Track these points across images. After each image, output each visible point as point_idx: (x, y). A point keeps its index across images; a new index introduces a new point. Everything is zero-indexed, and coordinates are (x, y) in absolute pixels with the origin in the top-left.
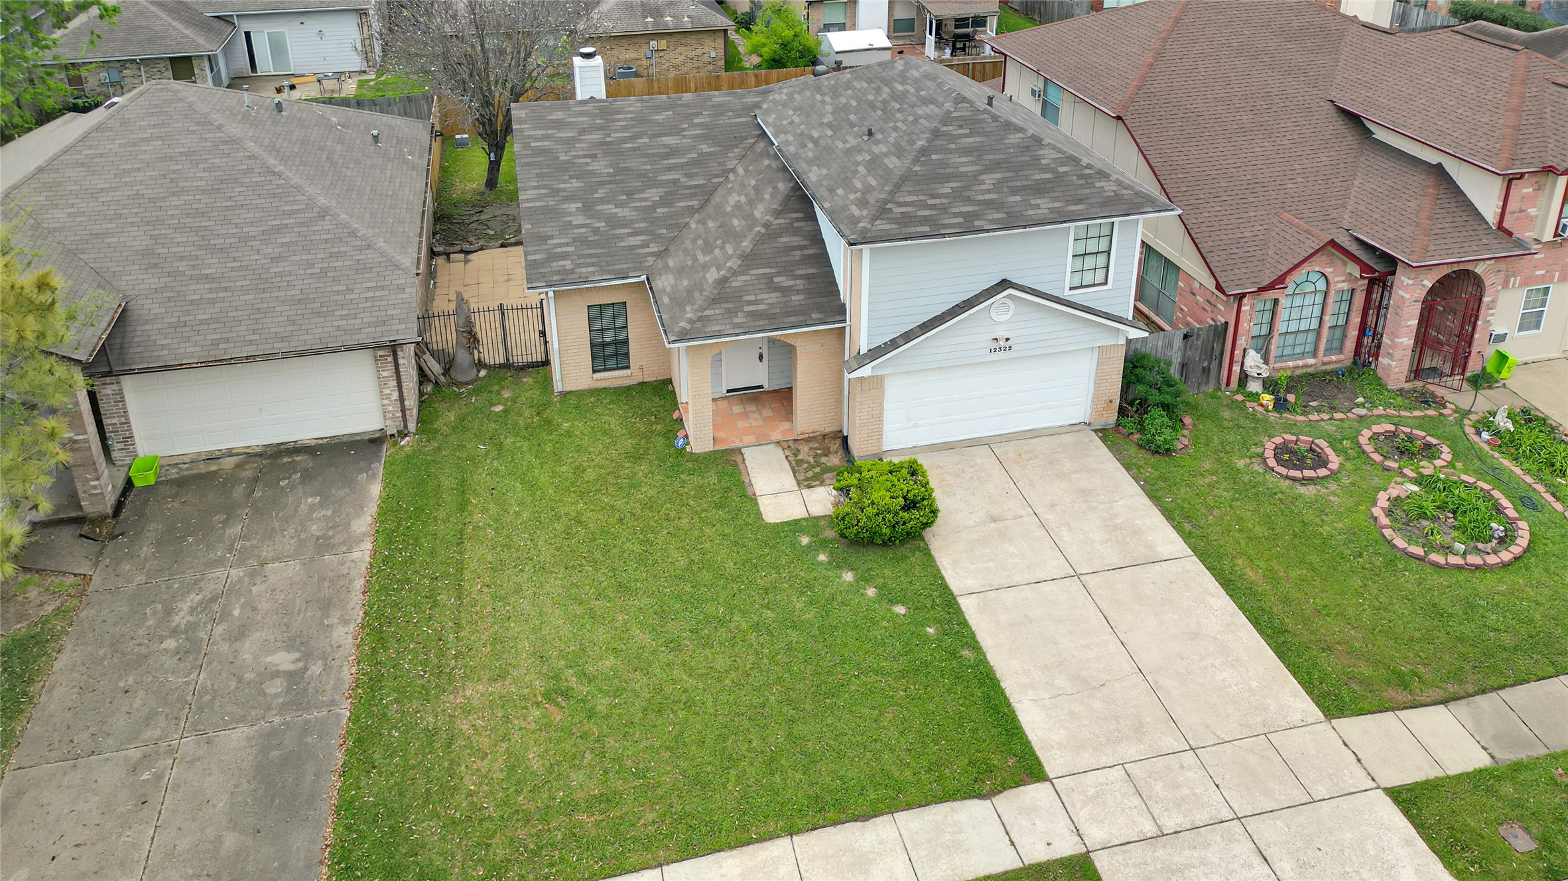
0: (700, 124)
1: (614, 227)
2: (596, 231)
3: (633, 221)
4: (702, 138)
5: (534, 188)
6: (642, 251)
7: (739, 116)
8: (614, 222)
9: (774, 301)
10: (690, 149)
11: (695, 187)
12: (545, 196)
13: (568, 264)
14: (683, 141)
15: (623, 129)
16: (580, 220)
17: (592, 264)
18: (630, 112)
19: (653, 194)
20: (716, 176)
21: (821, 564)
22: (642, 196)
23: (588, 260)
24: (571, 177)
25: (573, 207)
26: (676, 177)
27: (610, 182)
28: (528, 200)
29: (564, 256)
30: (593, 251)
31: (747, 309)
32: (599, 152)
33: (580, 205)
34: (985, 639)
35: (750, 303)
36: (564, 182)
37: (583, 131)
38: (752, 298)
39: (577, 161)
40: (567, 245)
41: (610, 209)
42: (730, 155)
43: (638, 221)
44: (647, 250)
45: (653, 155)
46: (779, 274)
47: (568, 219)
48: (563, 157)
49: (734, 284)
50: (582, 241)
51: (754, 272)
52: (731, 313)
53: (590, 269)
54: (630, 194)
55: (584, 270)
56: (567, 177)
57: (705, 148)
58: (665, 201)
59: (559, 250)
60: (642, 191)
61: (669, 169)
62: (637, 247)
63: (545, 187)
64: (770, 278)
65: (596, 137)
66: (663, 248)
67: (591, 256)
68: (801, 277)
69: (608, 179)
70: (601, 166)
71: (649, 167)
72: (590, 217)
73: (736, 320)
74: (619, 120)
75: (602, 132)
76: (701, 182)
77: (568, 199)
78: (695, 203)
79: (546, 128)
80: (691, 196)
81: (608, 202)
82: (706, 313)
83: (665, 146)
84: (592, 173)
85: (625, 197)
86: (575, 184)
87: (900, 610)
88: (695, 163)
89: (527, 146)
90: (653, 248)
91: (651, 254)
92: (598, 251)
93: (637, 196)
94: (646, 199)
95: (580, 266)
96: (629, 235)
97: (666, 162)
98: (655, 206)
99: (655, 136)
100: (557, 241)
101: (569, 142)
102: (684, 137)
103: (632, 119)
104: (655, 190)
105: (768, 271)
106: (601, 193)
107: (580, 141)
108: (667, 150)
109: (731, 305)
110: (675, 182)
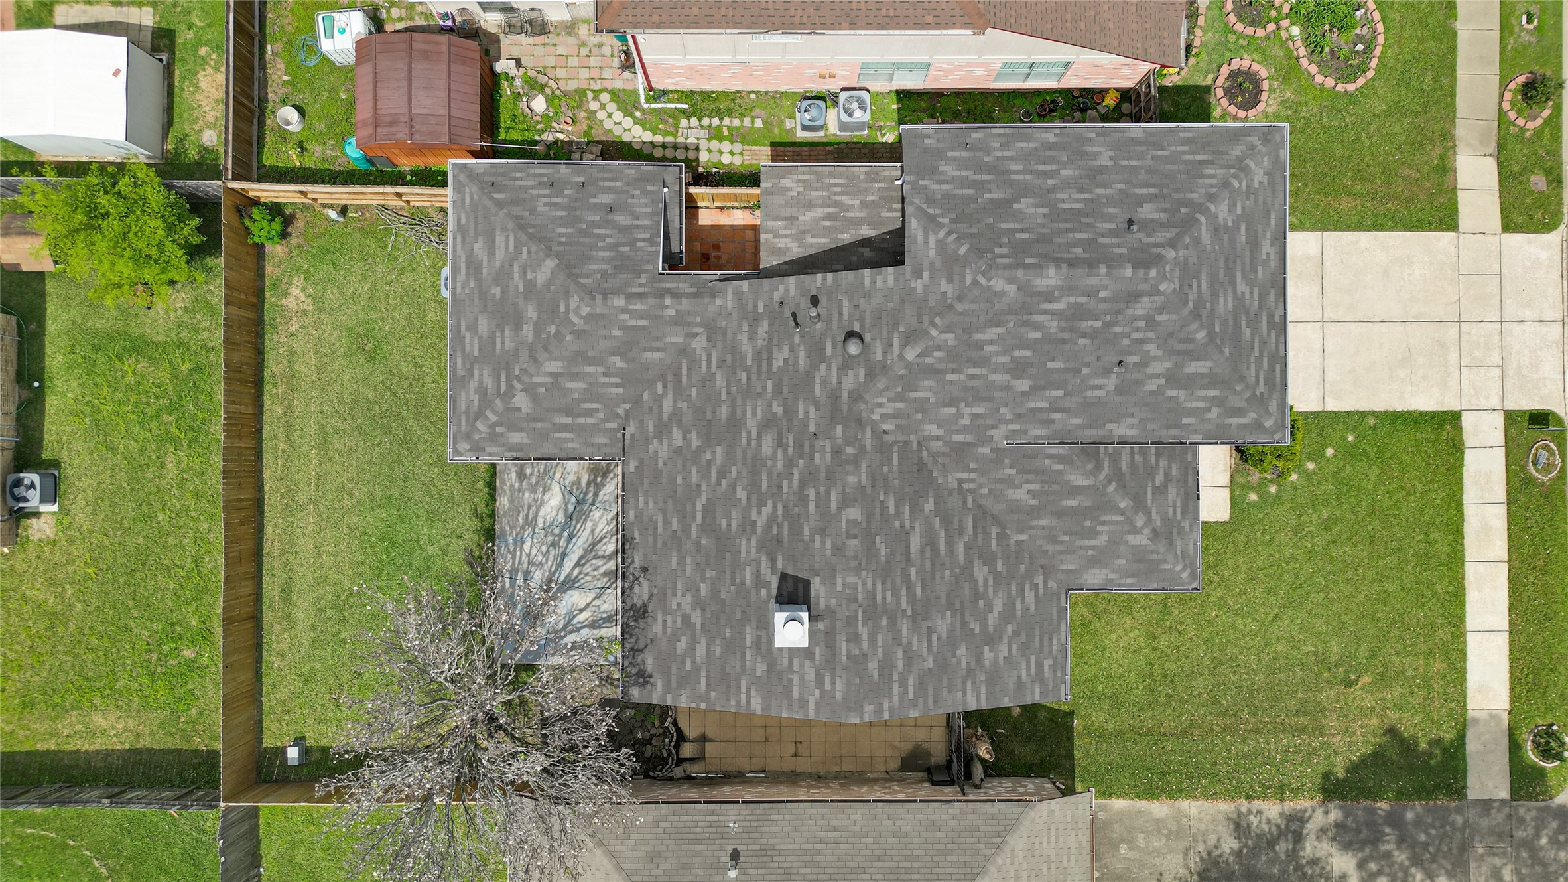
0: (897, 507)
1: (1014, 615)
2: (1016, 633)
3: (1009, 596)
4: (916, 509)
5: (964, 694)
6: (1041, 591)
7: (890, 459)
8: (1008, 614)
9: (1174, 491)
10: (928, 524)
11: (975, 527)
12: (974, 683)
13: (1047, 663)
14: (917, 528)
15: (896, 595)
16: (1003, 650)
17: (1051, 639)
18: (874, 584)
19: (980, 572)
20: (965, 502)
21: (1279, 491)
22: (981, 583)
23: (1046, 643)
24: (954, 656)
25: (988, 655)
26: (961, 545)
27: (963, 615)
28: (978, 701)
29: (1040, 665)
30: (1037, 639)
31: (1179, 517)
32: (925, 624)
33: (986, 648)
34: (1363, 406)
35: (1174, 513)
36: (959, 663)
37: (897, 640)
38: (1170, 510)
39: (935, 649)
40: (1028, 662)
41: (993, 618)
42: (940, 481)
43: (1009, 591)
44: (1041, 586)
45: (933, 565)
46: (1154, 480)
47: (1001, 660)
48: (930, 663)
49: (1158, 523)
50: (1025, 649)
51: (1149, 503)
52: (1181, 531)
53: (1055, 642)
54: (977, 596)
55: (1055, 648)
56: (954, 660)
57: (929, 506)
58: (989, 560)
59: (1033, 671)
60: (976, 582)
61: (951, 550)
62: (1036, 595)
63: (964, 683)
64: (1156, 490)
65: (904, 627)
66: (1041, 571)
67: (1042, 640)
68: (1158, 461)
69: (959, 617)
70: (943, 624)
71: (947, 572)
72: (1001, 638)
73: (1187, 528)
74: (884, 598)
75: (899, 620)
76: (971, 519)
77: (979, 659)
78: (994, 531)
79: (891, 681)
80: (987, 535)
81: (986, 619)
82: (1179, 553)
83: (922, 552)
84: (951, 632)
85: (981, 602)
86: (962, 651)
87: (1329, 452)
88: (946, 522)
89: (914, 703)
90: (1039, 580)
91: (1045, 583)
92: (1037, 633)
93: (981, 589)
94: (986, 580)
95: (1050, 652)
96: (1023, 602)
97: (942, 553)
98: (993, 571)
99: (908, 560)
100: (1024, 673)
101: (910, 657)
102: (912, 527)
103: (883, 583)
104: (976, 570)
105: (1150, 490)
106: (975, 626)
107: (910, 644)
108: (928, 548)
109: (1175, 531)
110: (968, 547)
